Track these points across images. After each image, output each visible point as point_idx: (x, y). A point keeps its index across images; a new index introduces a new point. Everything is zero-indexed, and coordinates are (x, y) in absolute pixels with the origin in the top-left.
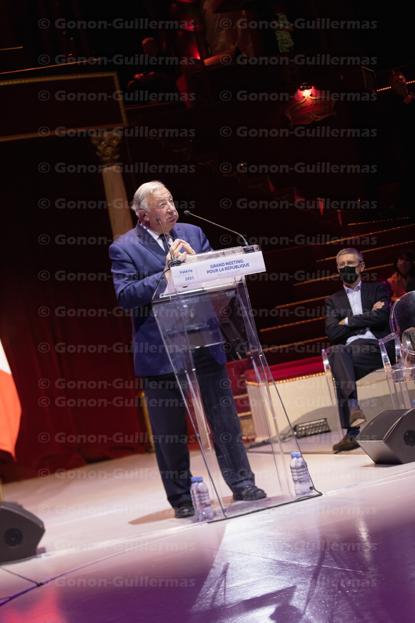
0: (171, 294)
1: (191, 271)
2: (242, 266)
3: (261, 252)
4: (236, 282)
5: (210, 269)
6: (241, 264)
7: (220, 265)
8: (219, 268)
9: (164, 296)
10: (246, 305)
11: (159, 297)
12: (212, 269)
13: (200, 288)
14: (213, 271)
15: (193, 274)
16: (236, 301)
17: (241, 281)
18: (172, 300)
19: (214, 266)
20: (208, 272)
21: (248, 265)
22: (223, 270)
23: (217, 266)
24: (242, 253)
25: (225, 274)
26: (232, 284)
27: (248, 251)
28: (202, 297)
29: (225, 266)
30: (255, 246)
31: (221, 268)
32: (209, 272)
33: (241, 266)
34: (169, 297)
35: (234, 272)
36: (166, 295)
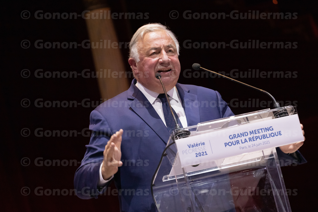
0: (177, 176)
1: (203, 144)
2: (272, 135)
3: (297, 116)
5: (228, 140)
6: (270, 132)
7: (242, 135)
8: (241, 138)
9: (169, 180)
10: (279, 187)
11: (162, 180)
12: (231, 141)
13: (216, 168)
14: (232, 143)
15: (207, 148)
16: (266, 183)
17: (272, 155)
18: (179, 185)
19: (234, 136)
20: (226, 144)
21: (280, 133)
22: (246, 141)
23: (239, 136)
24: (271, 117)
25: (249, 147)
26: (259, 160)
27: (280, 115)
28: (220, 179)
29: (249, 136)
30: (289, 108)
31: (243, 138)
32: (228, 144)
33: (270, 135)
34: (174, 181)
35: (262, 144)
36: (171, 177)
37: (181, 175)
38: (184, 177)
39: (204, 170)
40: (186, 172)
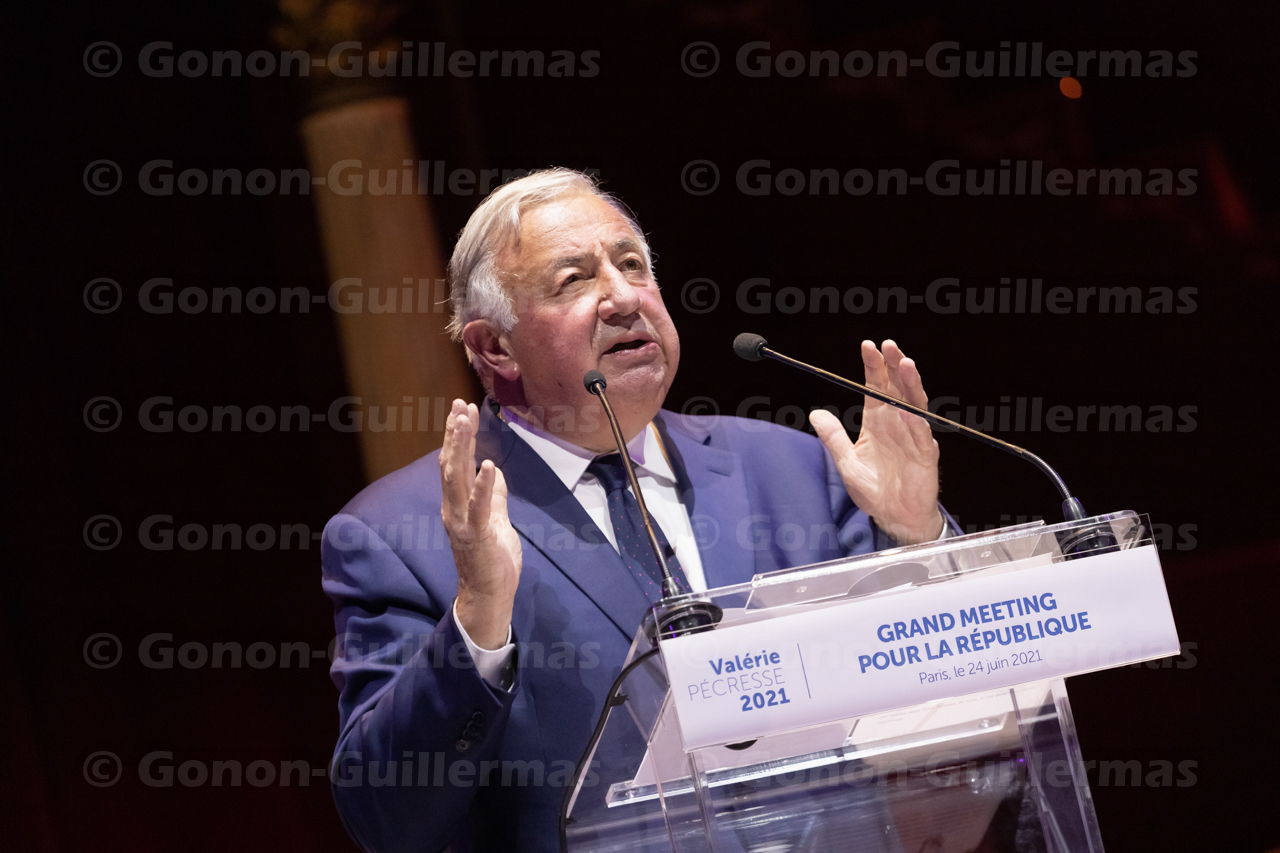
0: (667, 786)
1: (774, 658)
2: (1053, 626)
3: (1150, 552)
4: (1017, 714)
5: (874, 646)
6: (1044, 615)
7: (931, 624)
8: (926, 638)
9: (632, 800)
11: (603, 802)
12: (886, 648)
13: (822, 754)
14: (890, 658)
15: (787, 674)
17: (1048, 708)
18: (675, 821)
19: (900, 629)
20: (866, 662)
21: (1081, 621)
22: (944, 648)
23: (916, 628)
24: (1048, 556)
25: (959, 672)
26: (998, 728)
27: (1083, 546)
28: (838, 802)
29: (959, 630)
31: (934, 639)
32: (873, 661)
33: (1044, 628)
35: (1011, 663)
36: (641, 791)
37: (682, 783)
38: (691, 789)
39: (773, 762)
40: (700, 770)
